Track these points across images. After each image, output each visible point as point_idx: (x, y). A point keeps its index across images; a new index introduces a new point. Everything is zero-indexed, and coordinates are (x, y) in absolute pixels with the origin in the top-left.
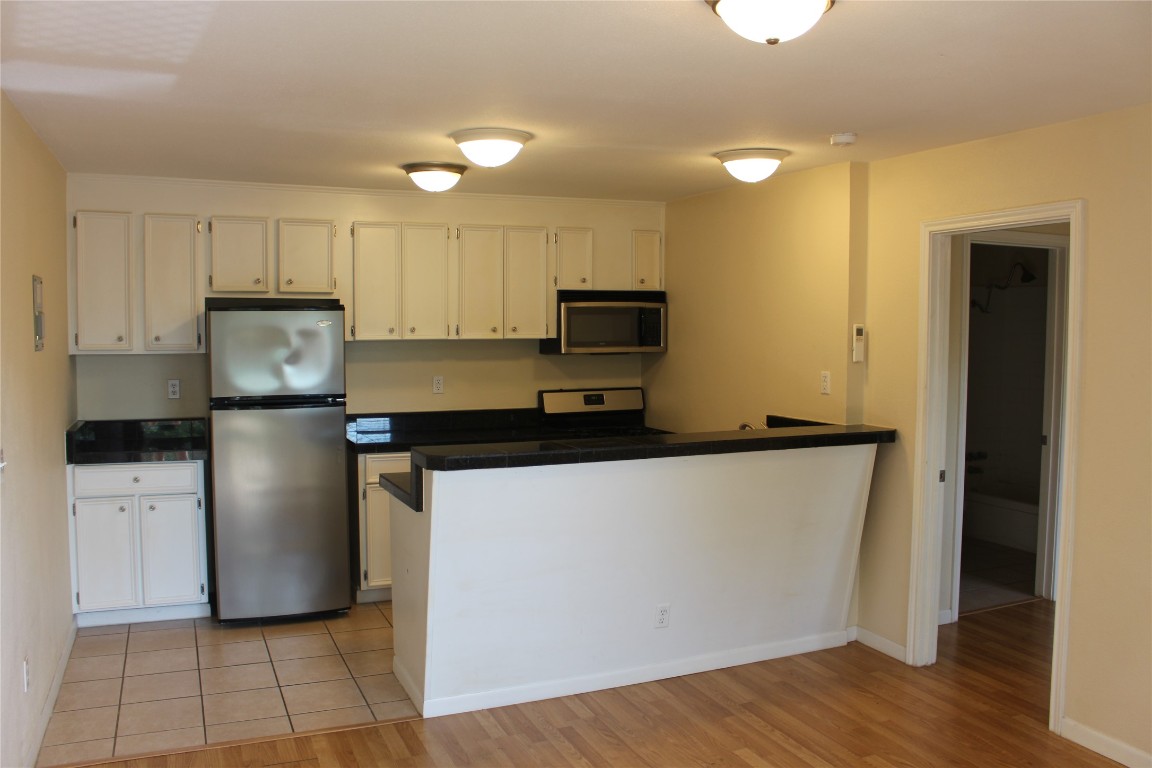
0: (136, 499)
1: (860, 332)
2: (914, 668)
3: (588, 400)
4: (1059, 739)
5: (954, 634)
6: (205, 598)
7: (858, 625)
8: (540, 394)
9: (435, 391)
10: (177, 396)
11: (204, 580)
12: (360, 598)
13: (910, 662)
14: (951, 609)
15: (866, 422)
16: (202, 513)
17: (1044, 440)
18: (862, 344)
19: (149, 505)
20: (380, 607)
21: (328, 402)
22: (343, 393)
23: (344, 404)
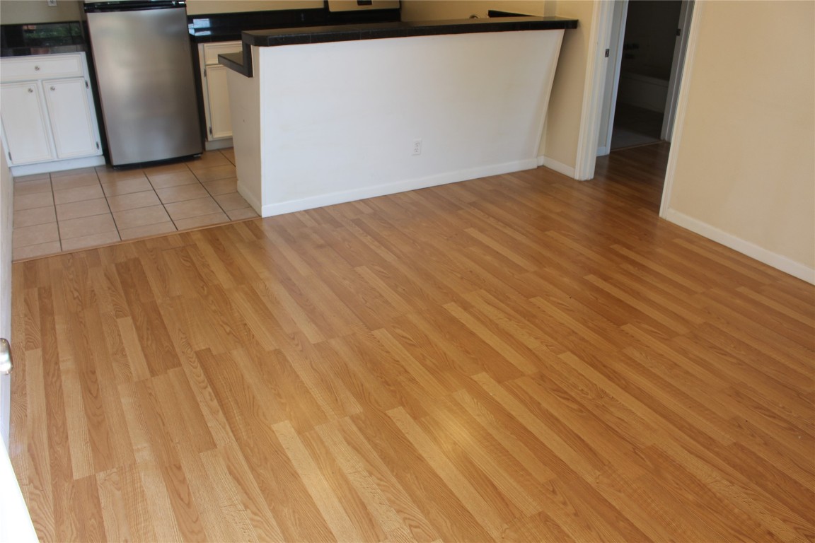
0: (39, 83)
2: (580, 182)
4: (664, 221)
5: (607, 162)
6: (100, 152)
7: (545, 155)
10: (55, 5)
11: (98, 139)
12: (208, 146)
13: (577, 178)
14: (605, 146)
15: (557, 15)
16: (90, 91)
17: (678, 32)
19: (50, 87)
20: (223, 152)
21: (172, 4)
23: (184, 6)
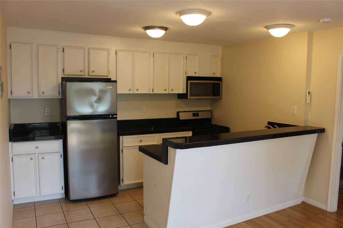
0: (37, 155)
1: (309, 93)
2: (330, 213)
3: (194, 115)
6: (63, 191)
8: (178, 113)
9: (142, 112)
10: (49, 114)
11: (63, 184)
13: (329, 210)
15: (309, 124)
16: (62, 159)
18: (310, 97)
19: (42, 157)
20: (128, 191)
21: (110, 117)
22: (116, 114)
23: (116, 118)
